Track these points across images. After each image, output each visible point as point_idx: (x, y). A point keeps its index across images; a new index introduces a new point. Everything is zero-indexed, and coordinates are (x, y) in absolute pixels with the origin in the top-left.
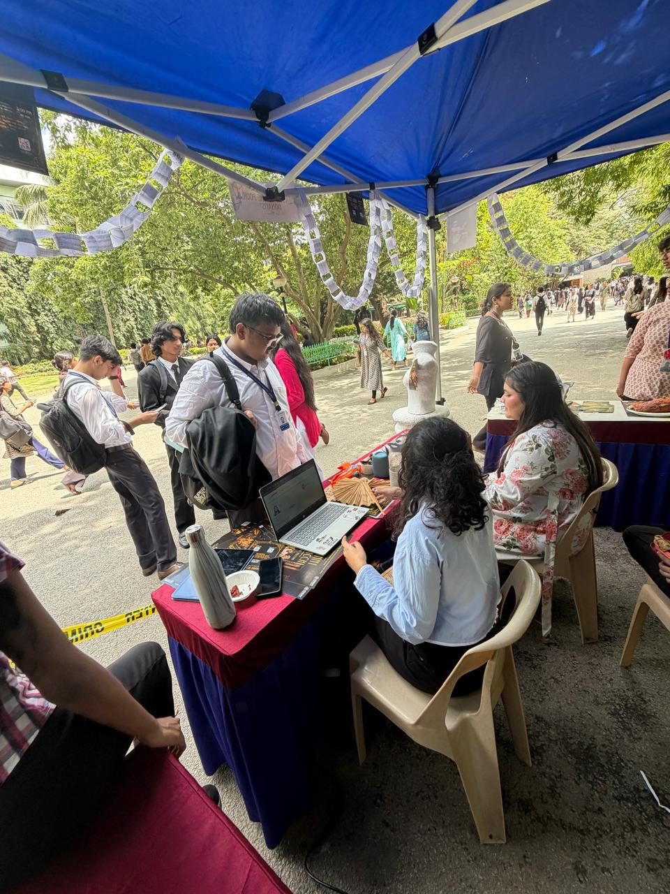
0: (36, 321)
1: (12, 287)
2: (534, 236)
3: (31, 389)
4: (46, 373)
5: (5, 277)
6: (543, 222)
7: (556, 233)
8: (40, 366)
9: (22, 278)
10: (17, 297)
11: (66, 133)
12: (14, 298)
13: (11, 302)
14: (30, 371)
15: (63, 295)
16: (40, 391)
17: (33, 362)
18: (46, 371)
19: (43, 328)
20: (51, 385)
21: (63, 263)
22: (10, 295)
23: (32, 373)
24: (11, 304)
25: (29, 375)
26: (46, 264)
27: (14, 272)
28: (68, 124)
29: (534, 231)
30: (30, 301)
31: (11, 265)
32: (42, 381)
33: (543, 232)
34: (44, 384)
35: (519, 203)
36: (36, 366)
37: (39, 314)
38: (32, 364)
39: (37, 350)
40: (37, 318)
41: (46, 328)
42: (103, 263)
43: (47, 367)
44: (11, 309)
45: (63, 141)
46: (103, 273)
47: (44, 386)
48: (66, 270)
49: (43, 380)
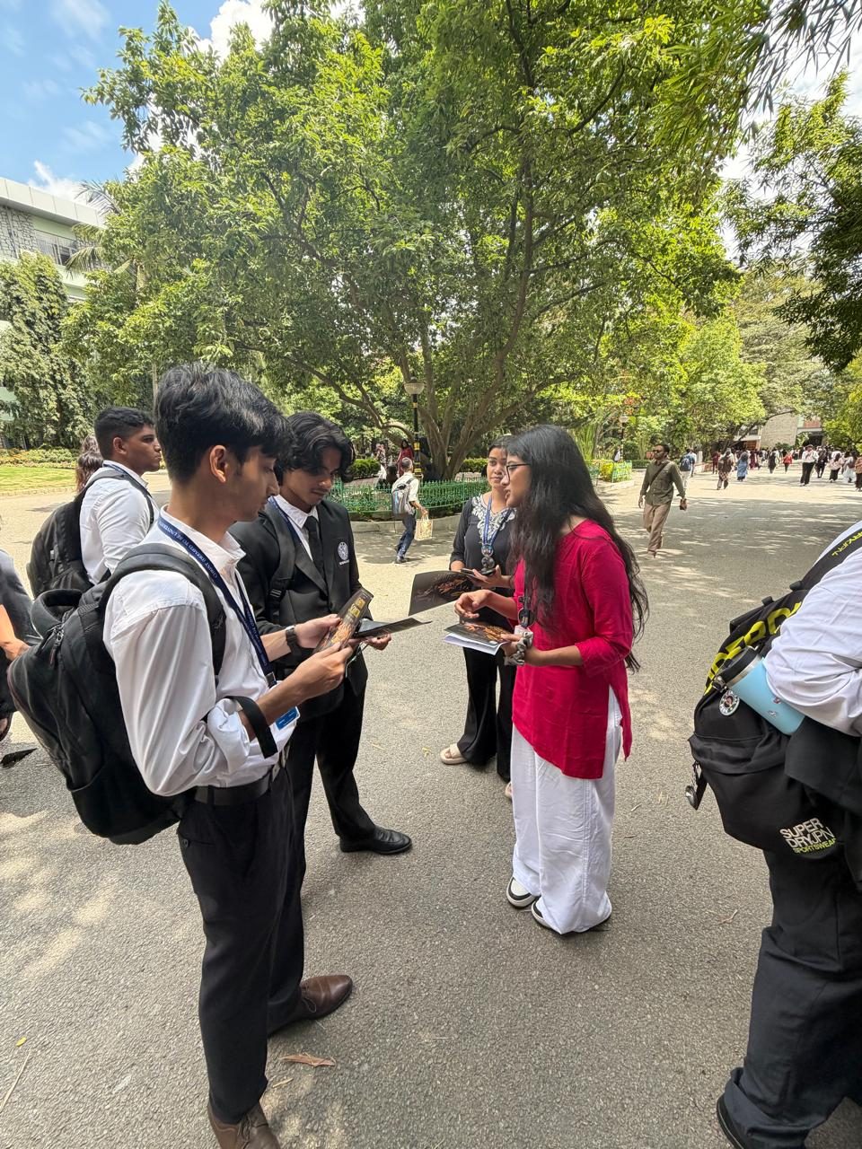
0: (59, 395)
1: (35, 347)
2: (721, 380)
3: (32, 484)
4: (59, 465)
5: (29, 333)
6: (734, 364)
7: (751, 380)
8: (53, 454)
9: (51, 338)
10: (39, 361)
11: (149, 131)
12: (35, 361)
13: (30, 365)
14: (38, 458)
15: (102, 363)
16: (44, 489)
17: (44, 448)
18: (59, 462)
19: (66, 405)
20: (61, 482)
21: (110, 319)
22: (29, 356)
23: (41, 462)
24: (28, 368)
25: (36, 465)
26: (85, 317)
27: (41, 328)
28: (154, 119)
29: (722, 374)
30: (55, 368)
31: (40, 320)
32: (51, 476)
33: (733, 376)
34: (52, 479)
35: (707, 336)
36: (47, 453)
37: (64, 387)
38: (44, 451)
39: (53, 432)
40: (61, 391)
41: (71, 407)
42: (167, 324)
43: (62, 457)
44: (28, 374)
45: (142, 143)
46: (163, 339)
47: (51, 483)
48: (111, 329)
49: (52, 473)
